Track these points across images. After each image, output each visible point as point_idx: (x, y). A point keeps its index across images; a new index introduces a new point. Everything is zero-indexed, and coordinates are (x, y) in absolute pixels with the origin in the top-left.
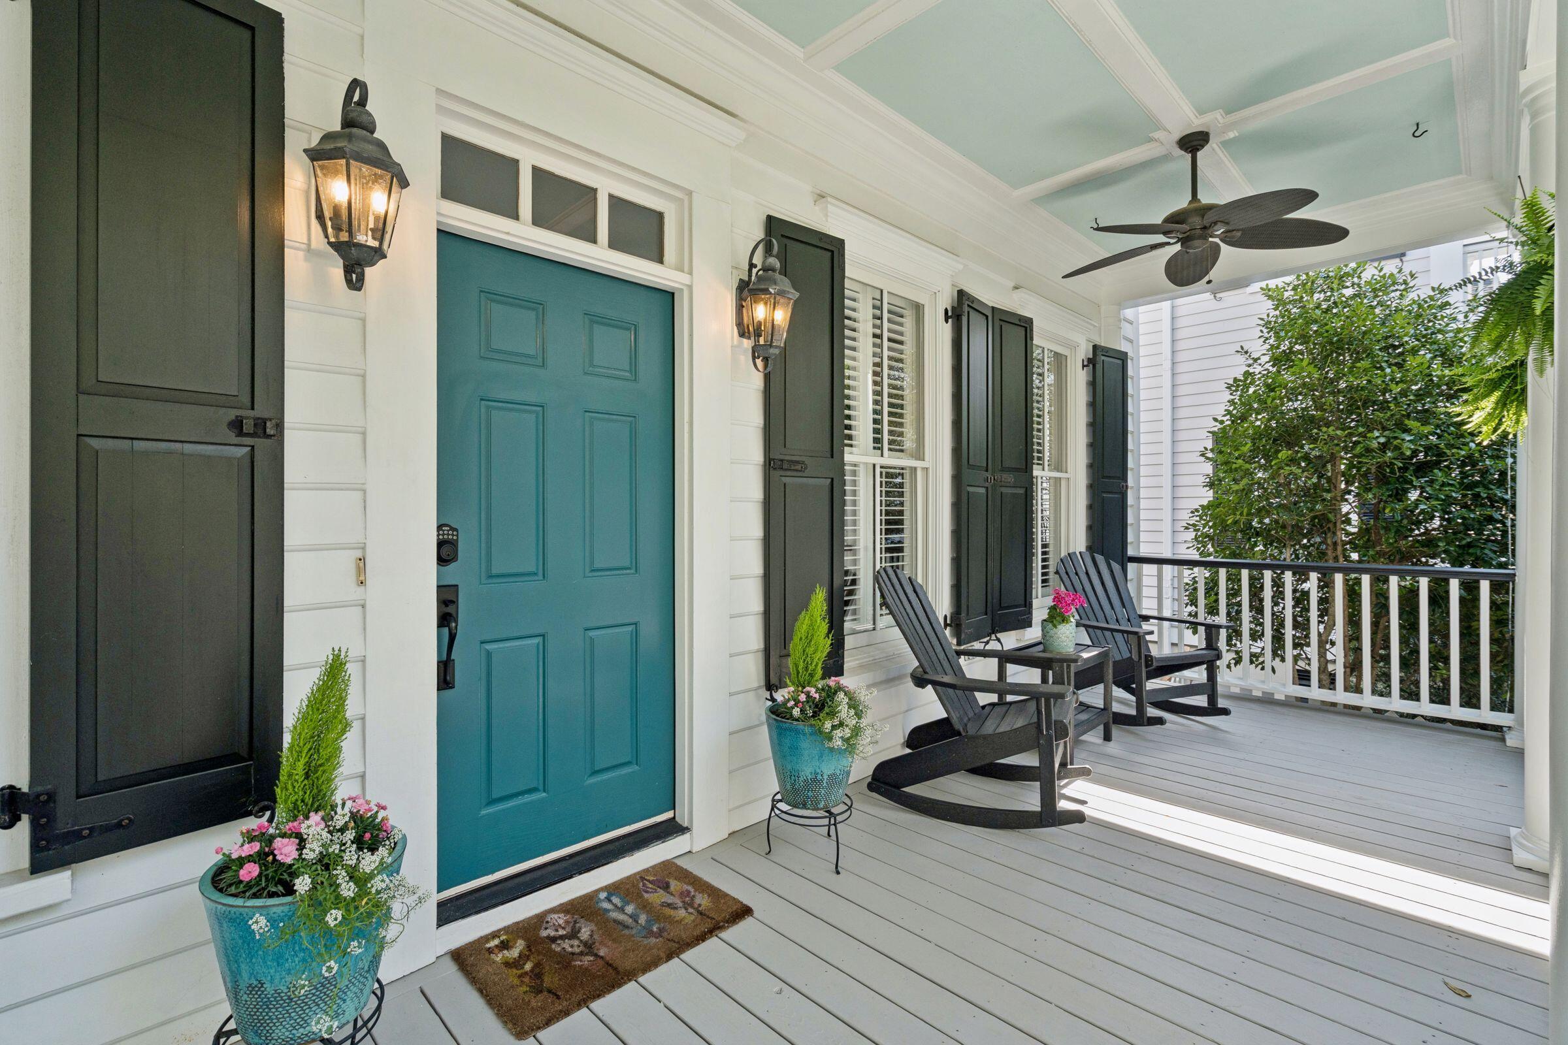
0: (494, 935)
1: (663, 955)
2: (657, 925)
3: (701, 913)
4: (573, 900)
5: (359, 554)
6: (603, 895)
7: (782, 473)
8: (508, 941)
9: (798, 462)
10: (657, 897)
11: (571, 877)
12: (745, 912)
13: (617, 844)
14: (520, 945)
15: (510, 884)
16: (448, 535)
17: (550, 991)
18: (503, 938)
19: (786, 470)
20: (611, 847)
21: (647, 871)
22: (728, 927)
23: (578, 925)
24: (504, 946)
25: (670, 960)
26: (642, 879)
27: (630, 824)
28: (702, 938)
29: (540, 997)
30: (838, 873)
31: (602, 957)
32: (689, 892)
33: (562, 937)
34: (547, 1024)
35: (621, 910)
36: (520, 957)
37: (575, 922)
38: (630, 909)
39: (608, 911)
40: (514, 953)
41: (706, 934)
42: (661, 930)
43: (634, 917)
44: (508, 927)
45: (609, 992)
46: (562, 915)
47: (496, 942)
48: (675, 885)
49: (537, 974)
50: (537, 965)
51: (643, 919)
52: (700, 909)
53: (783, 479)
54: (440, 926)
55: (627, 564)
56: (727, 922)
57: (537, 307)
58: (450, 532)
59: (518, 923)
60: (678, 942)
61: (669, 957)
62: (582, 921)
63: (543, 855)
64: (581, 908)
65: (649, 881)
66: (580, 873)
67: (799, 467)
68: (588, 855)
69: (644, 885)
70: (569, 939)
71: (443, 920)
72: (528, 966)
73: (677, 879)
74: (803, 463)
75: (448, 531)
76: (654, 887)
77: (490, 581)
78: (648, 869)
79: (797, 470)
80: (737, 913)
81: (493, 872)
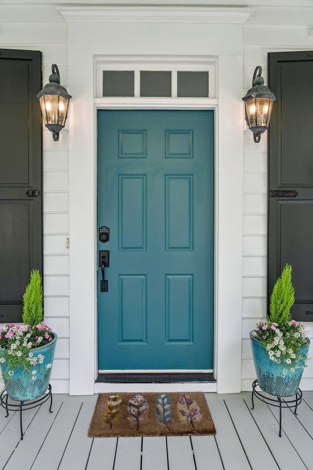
0: (115, 394)
1: (159, 432)
2: (169, 419)
3: (191, 422)
4: (151, 393)
5: (67, 237)
6: (163, 396)
7: (279, 198)
8: (117, 398)
9: (290, 192)
10: (181, 407)
11: (151, 383)
12: (212, 431)
13: (179, 376)
14: (120, 401)
15: (128, 376)
16: (105, 230)
17: (111, 424)
18: (117, 396)
19: (281, 196)
20: (175, 376)
21: (188, 393)
22: (197, 435)
23: (144, 404)
24: (115, 400)
25: (161, 436)
26: (184, 396)
27: (188, 369)
28: (181, 434)
29: (107, 424)
30: (280, 436)
31: (138, 421)
32: (196, 410)
33: (134, 406)
34: (99, 436)
35: (164, 405)
36: (115, 406)
37: (144, 402)
38: (167, 406)
39: (159, 403)
40: (114, 404)
41: (184, 433)
42: (170, 421)
43: (165, 410)
44: (121, 393)
45: (128, 436)
46: (142, 397)
47: (114, 397)
48: (194, 405)
49: (113, 416)
50: (117, 412)
51: (168, 413)
52: (194, 420)
53: (279, 201)
54: (96, 382)
55: (188, 246)
56: (198, 432)
57: (142, 132)
58: (106, 229)
59: (126, 393)
60: (170, 430)
61: (162, 435)
62: (147, 403)
63: (145, 369)
64: (151, 398)
65: (185, 398)
66: (156, 383)
67: (291, 194)
68: (164, 376)
69: (183, 399)
70: (136, 408)
71: (98, 381)
72: (114, 411)
73: (198, 403)
74: (295, 192)
75: (105, 229)
76: (185, 402)
77: (123, 250)
78: (190, 392)
79: (289, 196)
80: (206, 431)
81: (124, 369)
